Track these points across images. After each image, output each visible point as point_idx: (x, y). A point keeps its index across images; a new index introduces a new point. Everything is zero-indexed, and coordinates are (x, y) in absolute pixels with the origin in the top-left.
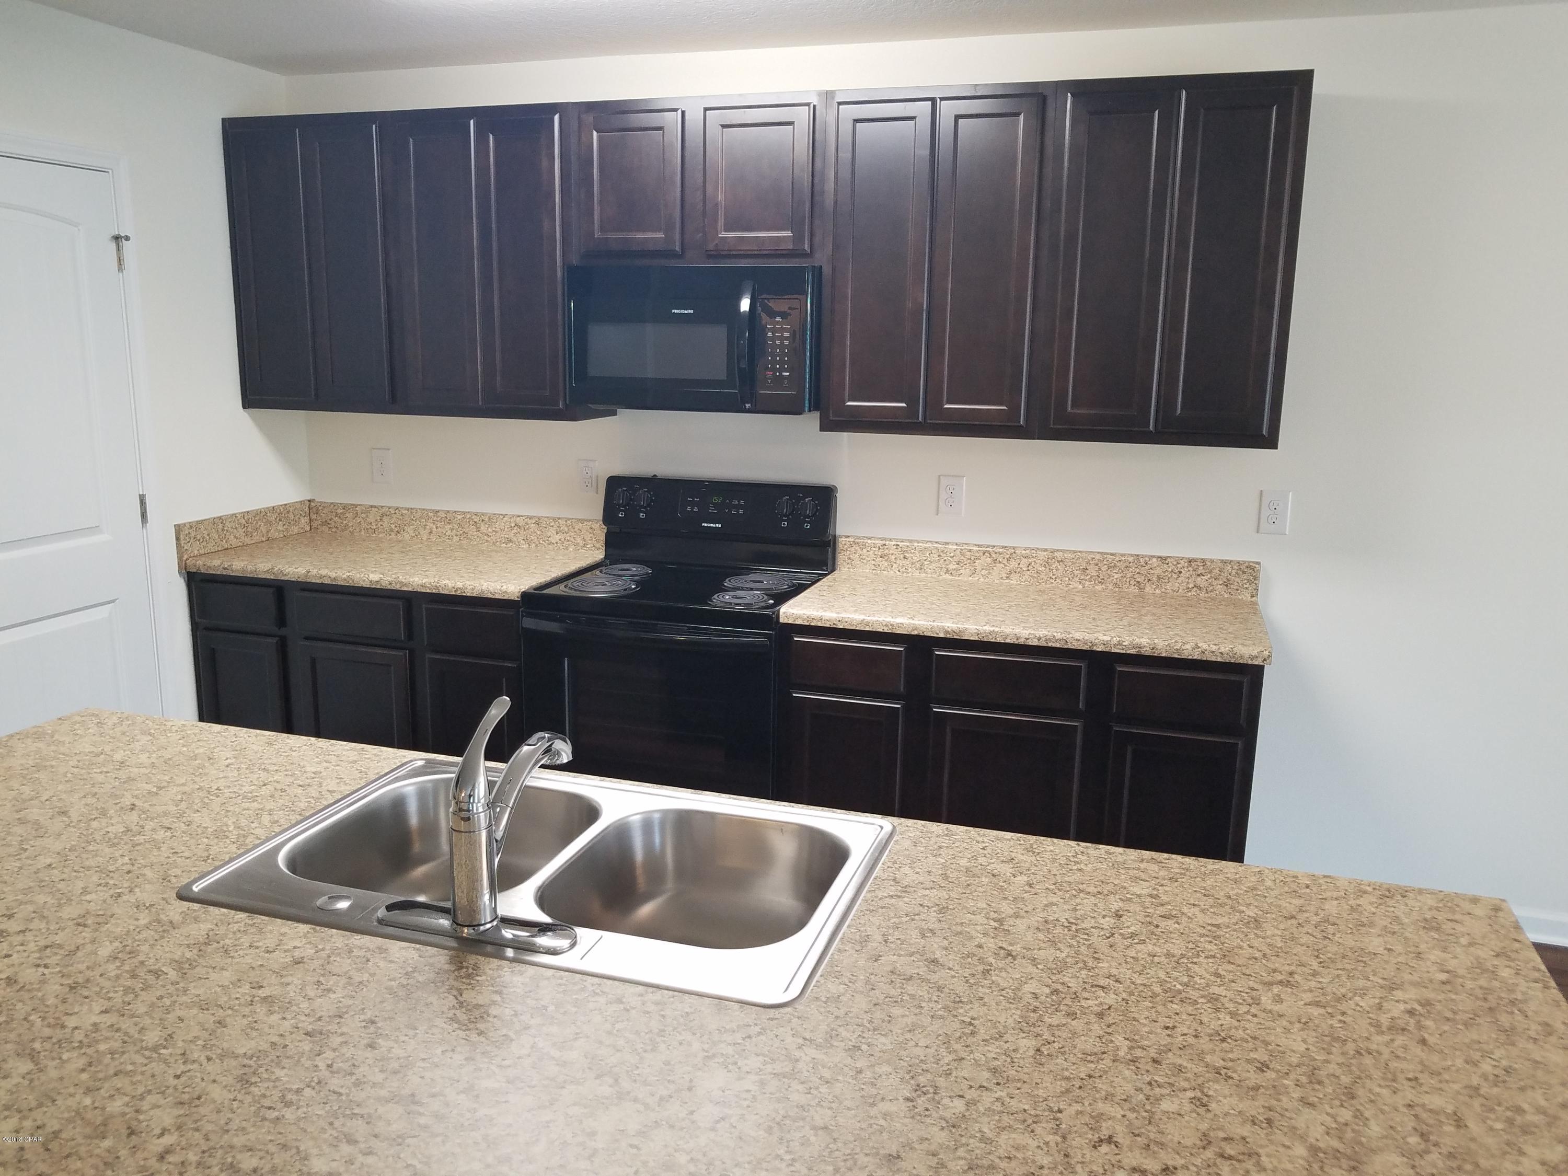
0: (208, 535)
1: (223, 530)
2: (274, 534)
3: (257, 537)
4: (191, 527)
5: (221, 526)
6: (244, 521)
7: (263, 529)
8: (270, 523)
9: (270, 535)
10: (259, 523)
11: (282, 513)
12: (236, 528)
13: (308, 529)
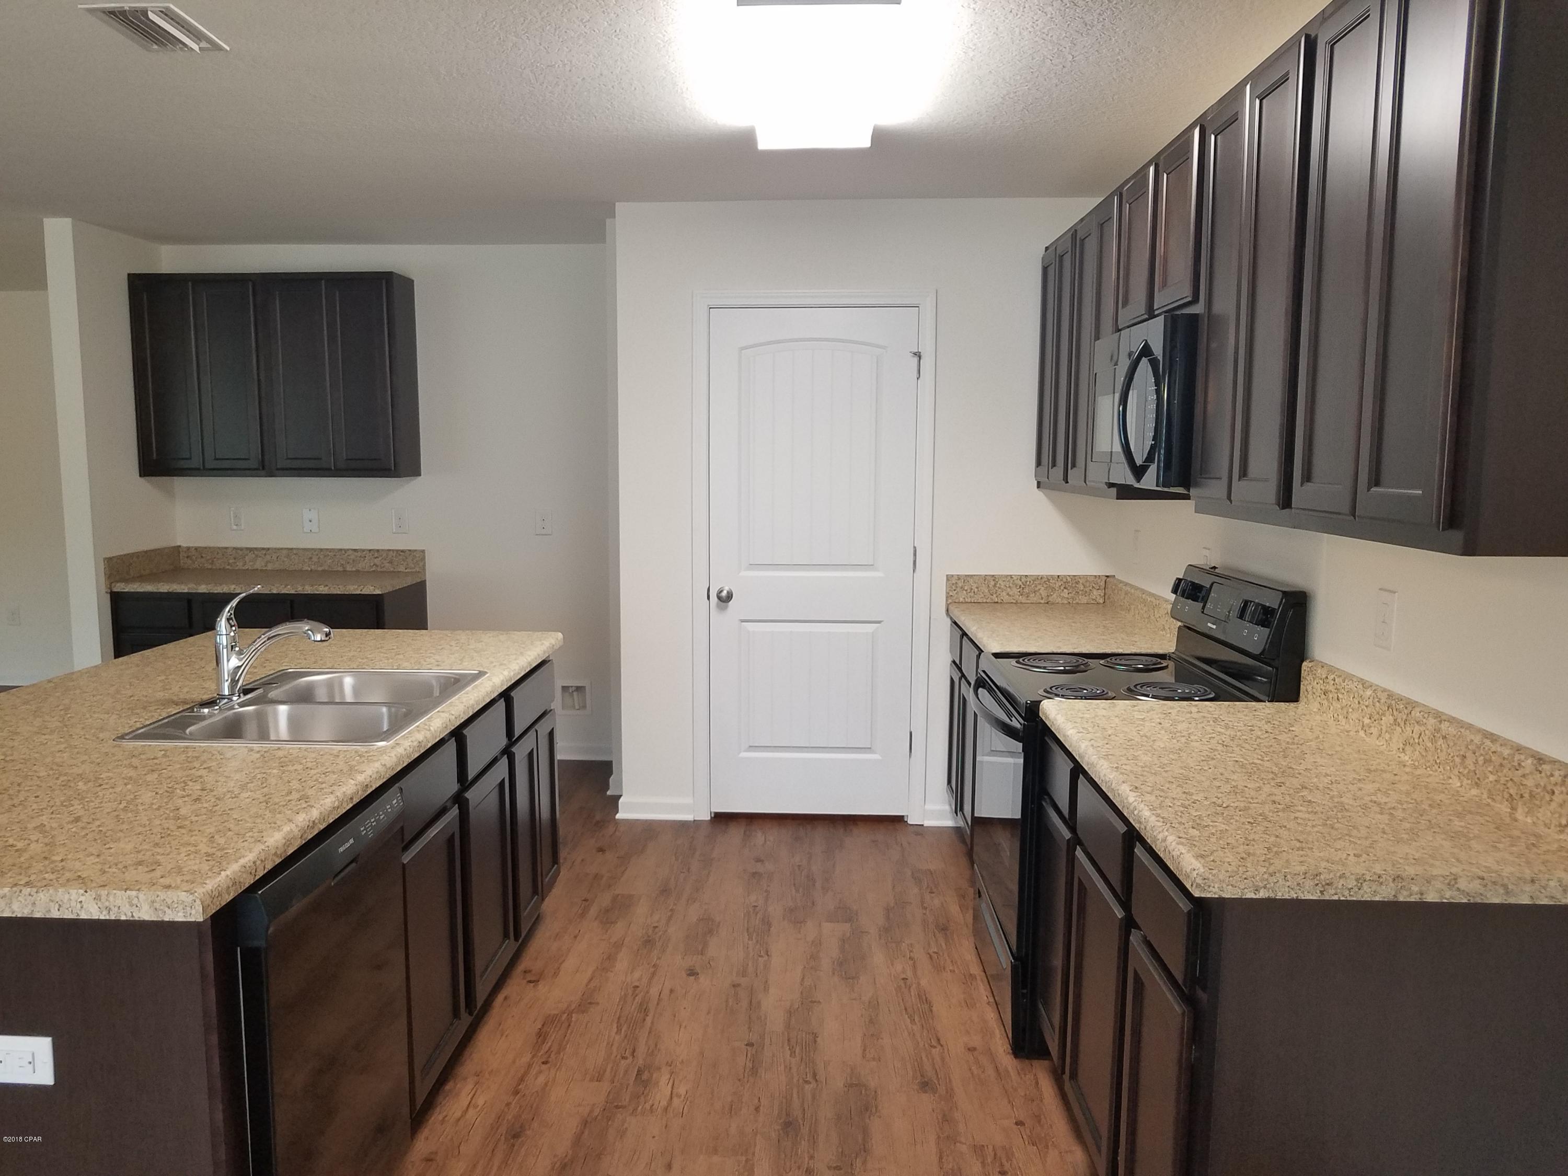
0: (977, 588)
1: (995, 586)
2: (1054, 597)
3: (1034, 598)
4: (959, 579)
5: (992, 583)
6: (1020, 583)
7: (1044, 593)
8: (1053, 589)
9: (1050, 599)
10: (1039, 587)
11: (1071, 583)
12: (1009, 587)
13: (1101, 601)
